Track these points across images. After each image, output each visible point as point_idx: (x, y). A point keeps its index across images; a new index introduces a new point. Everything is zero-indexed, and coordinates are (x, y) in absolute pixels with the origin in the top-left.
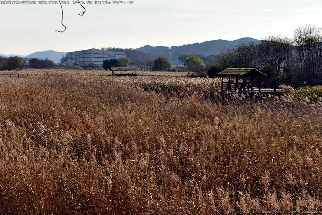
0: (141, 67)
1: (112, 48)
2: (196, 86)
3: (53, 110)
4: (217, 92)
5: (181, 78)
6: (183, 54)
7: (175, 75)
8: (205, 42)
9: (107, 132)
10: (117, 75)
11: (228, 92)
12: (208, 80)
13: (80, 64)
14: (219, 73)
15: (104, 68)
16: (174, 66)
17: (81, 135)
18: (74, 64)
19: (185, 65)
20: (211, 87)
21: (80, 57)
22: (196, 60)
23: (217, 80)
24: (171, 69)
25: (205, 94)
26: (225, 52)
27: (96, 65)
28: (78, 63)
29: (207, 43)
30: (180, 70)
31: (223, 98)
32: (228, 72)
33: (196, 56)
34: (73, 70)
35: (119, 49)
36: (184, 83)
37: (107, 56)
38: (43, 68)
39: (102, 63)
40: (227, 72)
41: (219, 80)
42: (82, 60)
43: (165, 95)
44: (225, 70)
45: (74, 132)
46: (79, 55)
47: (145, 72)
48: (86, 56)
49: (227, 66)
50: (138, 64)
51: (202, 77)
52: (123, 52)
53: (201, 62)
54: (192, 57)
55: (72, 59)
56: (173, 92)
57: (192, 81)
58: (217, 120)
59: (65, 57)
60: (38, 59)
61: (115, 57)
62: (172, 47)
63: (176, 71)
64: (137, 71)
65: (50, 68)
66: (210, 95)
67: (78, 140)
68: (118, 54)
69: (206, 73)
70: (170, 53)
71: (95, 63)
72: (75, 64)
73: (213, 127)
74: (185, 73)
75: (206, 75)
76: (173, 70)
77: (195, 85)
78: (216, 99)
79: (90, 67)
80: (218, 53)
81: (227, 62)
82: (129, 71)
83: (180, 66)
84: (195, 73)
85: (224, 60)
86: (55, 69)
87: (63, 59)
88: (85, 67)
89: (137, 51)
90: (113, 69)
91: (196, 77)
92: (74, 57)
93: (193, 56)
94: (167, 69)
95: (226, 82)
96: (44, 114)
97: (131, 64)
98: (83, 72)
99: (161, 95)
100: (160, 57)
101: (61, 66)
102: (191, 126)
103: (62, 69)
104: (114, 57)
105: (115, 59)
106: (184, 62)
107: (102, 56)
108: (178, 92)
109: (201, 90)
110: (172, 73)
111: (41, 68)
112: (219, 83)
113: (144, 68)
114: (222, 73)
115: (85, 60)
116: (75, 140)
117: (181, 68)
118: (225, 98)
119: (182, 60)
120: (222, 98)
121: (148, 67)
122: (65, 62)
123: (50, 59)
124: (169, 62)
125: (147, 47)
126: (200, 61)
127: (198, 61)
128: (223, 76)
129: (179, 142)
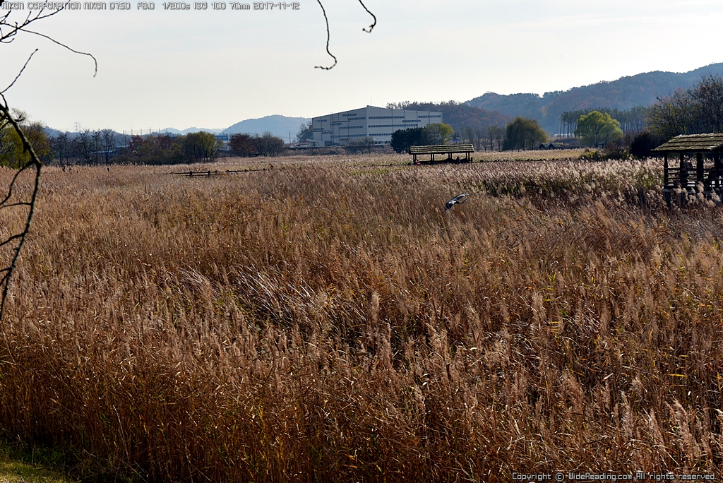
0: (478, 144)
1: (411, 102)
2: (604, 180)
3: (290, 246)
4: (654, 192)
5: (571, 164)
6: (571, 108)
7: (556, 158)
8: (622, 79)
9: (410, 289)
10: (424, 163)
11: (679, 190)
12: (631, 166)
13: (342, 143)
14: (657, 149)
15: (395, 150)
16: (551, 136)
17: (354, 298)
18: (328, 144)
19: (577, 133)
20: (639, 181)
21: (340, 126)
22: (603, 121)
23: (654, 163)
24: (547, 144)
25: (625, 196)
26: (669, 98)
27: (376, 143)
28: (336, 140)
29: (625, 81)
30: (567, 144)
31: (669, 205)
32: (678, 144)
33: (601, 111)
34: (326, 156)
35: (426, 104)
36: (576, 173)
37: (400, 121)
38: (261, 155)
39: (389, 138)
40: (676, 144)
41: (657, 163)
42: (344, 132)
43: (534, 202)
44: (670, 141)
45: (338, 291)
46: (339, 123)
47: (487, 154)
48: (353, 123)
49: (674, 132)
50: (470, 137)
51: (618, 159)
52: (437, 111)
53: (614, 125)
54: (593, 115)
55: (322, 131)
56: (553, 195)
57: (596, 169)
58: (658, 254)
59: (308, 127)
60: (248, 136)
61: (419, 123)
62: (546, 93)
63: (557, 148)
64: (469, 152)
65: (276, 153)
66: (637, 198)
67: (347, 309)
68: (424, 117)
69: (627, 149)
70: (543, 108)
71: (375, 139)
72: (331, 142)
73: (651, 269)
74: (577, 153)
75: (626, 153)
76: (551, 147)
77: (602, 178)
78: (653, 206)
79: (364, 147)
80: (652, 102)
81: (676, 122)
82: (451, 153)
83: (566, 137)
84: (602, 150)
85: (668, 118)
86: (287, 157)
87: (303, 132)
88: (353, 149)
89: (468, 107)
90: (415, 149)
91: (605, 159)
92: (327, 127)
93: (595, 112)
94: (537, 144)
95: (675, 167)
96: (270, 254)
97: (455, 137)
98: (349, 160)
99: (526, 203)
100: (520, 117)
101: (300, 149)
102: (600, 268)
103: (301, 156)
104: (415, 123)
105: (419, 127)
106: (574, 126)
107: (388, 122)
108: (565, 194)
109: (616, 189)
110: (549, 154)
111: (257, 155)
112: (657, 171)
113: (485, 144)
114: (664, 147)
115: (352, 132)
116: (342, 309)
117: (568, 140)
118: (674, 205)
119: (570, 122)
120: (665, 203)
121: (494, 141)
122: (307, 140)
123: (276, 133)
124: (541, 129)
125: (489, 97)
126: (611, 122)
127: (608, 124)
128: (666, 155)
129: (574, 304)
